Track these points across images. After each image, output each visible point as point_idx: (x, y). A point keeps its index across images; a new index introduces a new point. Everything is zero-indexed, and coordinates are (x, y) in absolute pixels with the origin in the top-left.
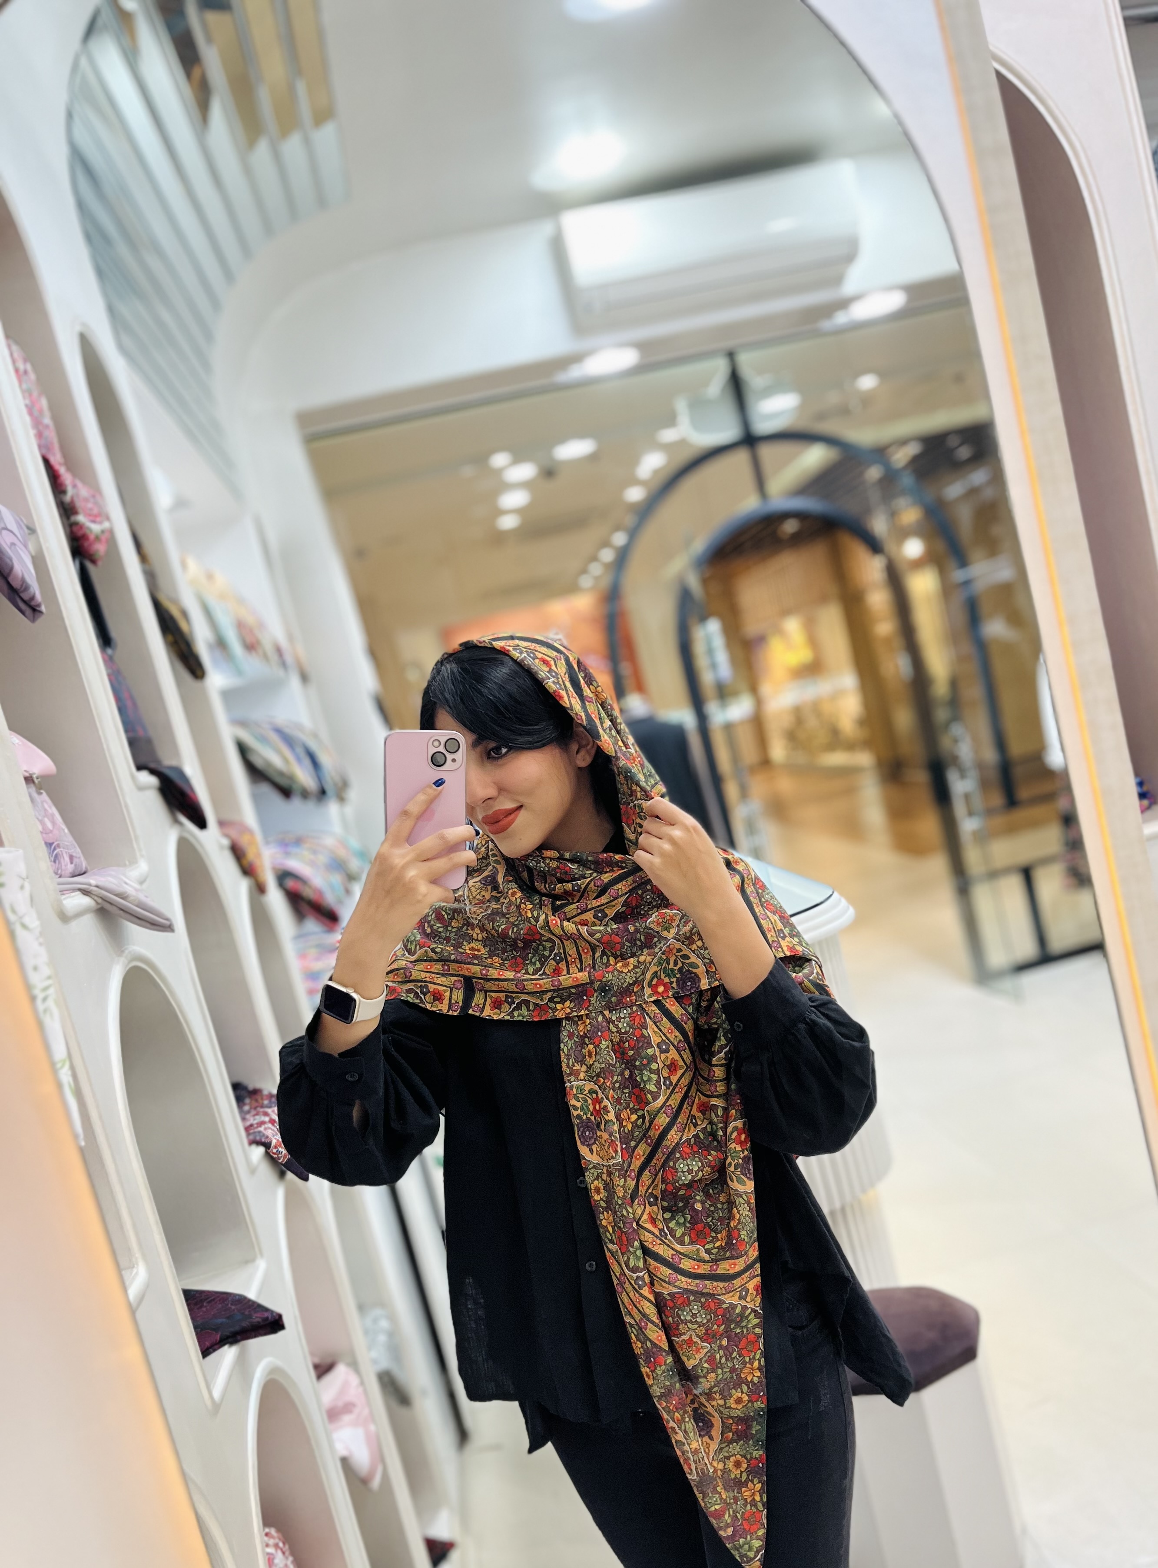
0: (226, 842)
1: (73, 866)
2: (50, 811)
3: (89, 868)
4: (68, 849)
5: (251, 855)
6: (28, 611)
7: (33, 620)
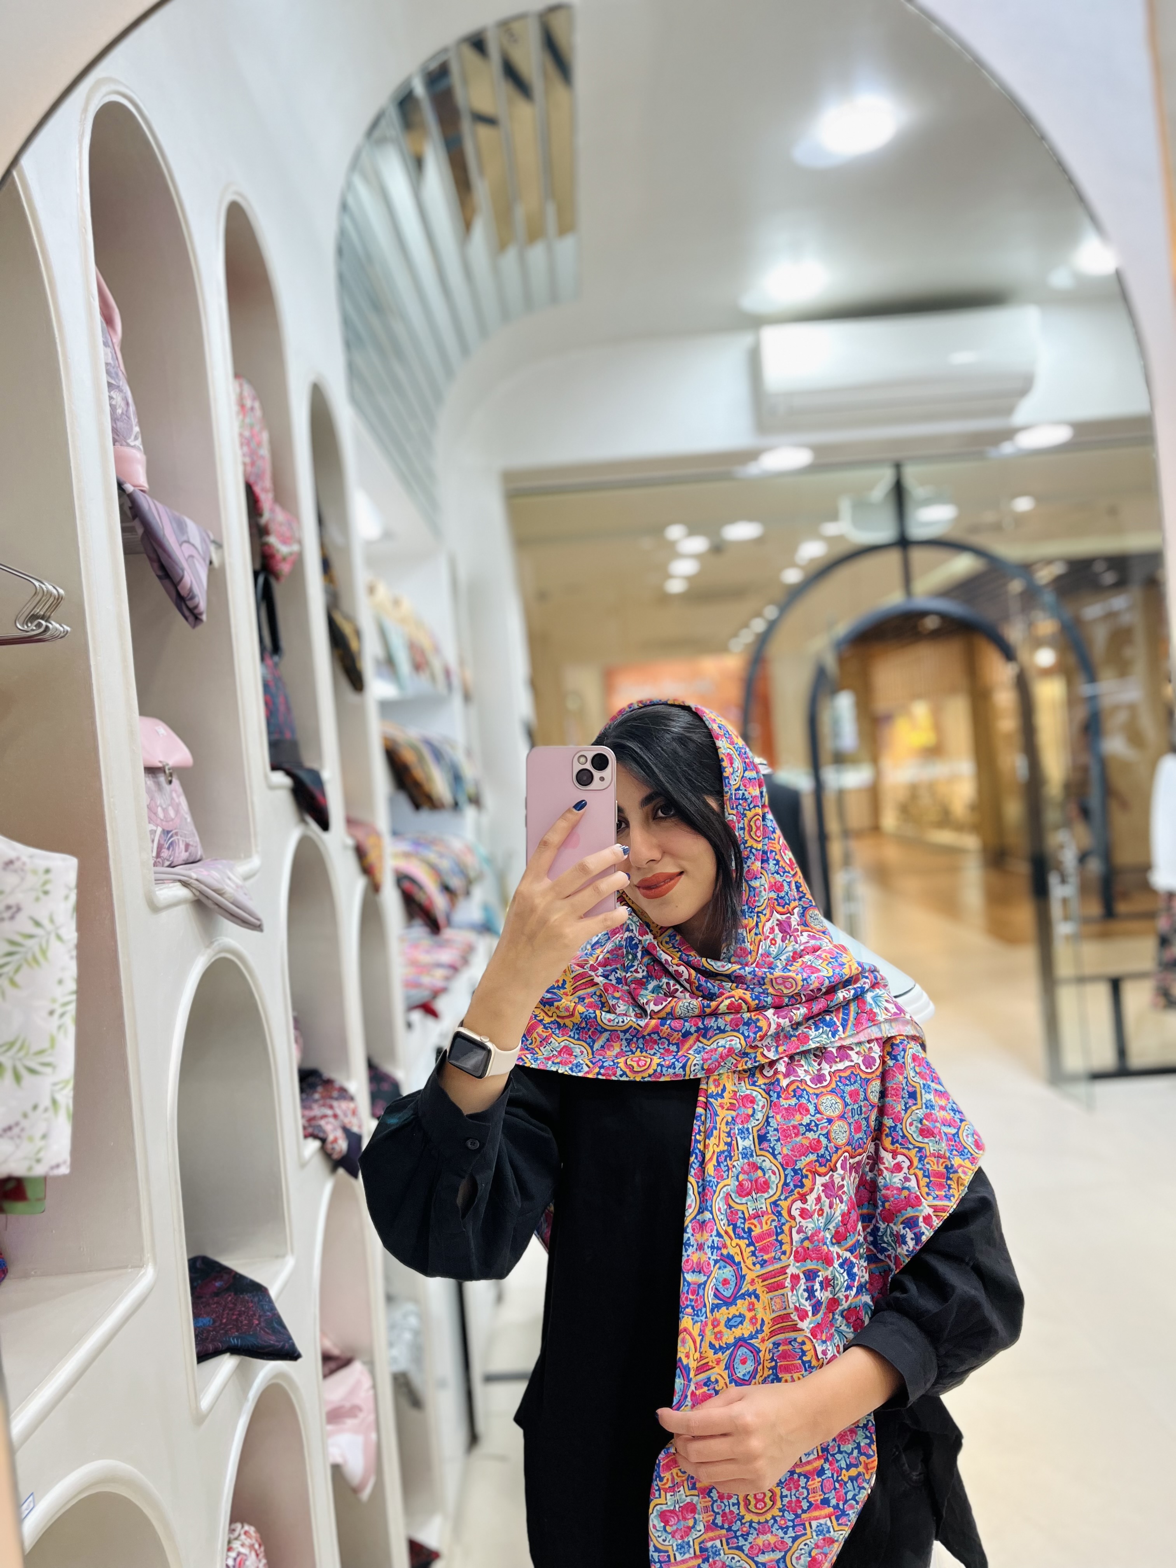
0: (350, 842)
1: (187, 854)
2: (177, 800)
3: (204, 857)
4: (185, 837)
5: (372, 857)
6: (191, 619)
7: (194, 626)
